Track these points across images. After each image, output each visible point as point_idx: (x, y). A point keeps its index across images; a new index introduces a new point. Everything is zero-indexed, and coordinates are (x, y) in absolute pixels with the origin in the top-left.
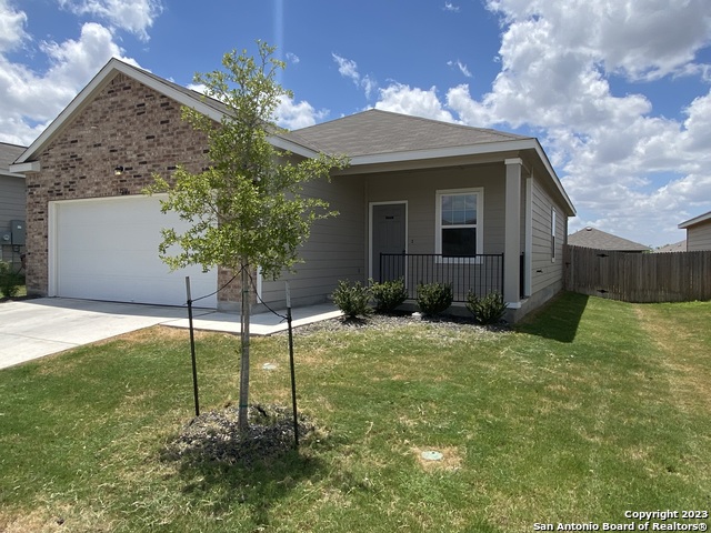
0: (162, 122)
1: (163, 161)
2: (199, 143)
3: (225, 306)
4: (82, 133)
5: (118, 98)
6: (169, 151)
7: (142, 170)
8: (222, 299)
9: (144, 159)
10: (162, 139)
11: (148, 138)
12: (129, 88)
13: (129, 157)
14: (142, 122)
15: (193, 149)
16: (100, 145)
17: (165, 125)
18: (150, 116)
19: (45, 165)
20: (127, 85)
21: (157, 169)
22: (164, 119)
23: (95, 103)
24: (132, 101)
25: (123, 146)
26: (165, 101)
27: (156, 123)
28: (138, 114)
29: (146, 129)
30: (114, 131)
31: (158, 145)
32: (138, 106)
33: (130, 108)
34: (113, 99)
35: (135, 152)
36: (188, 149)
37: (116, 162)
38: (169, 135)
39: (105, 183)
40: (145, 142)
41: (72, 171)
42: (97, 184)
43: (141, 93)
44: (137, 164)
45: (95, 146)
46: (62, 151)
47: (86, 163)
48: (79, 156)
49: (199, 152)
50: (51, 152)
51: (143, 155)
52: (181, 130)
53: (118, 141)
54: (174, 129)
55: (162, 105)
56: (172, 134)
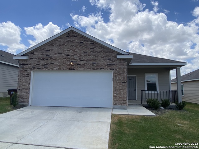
0: (91, 49)
1: (91, 61)
2: (106, 56)
3: (116, 107)
4: (52, 48)
5: (71, 39)
6: (94, 58)
7: (82, 63)
8: (115, 105)
9: (82, 59)
10: (90, 54)
11: (84, 53)
12: (77, 37)
13: (76, 58)
14: (82, 48)
15: (104, 58)
16: (61, 53)
17: (92, 50)
18: (85, 46)
19: (31, 57)
20: (75, 35)
21: (88, 63)
22: (91, 48)
23: (60, 39)
24: (78, 41)
25: (73, 54)
26: (92, 42)
27: (88, 49)
28: (80, 45)
29: (84, 50)
30: (69, 49)
31: (89, 55)
32: (80, 43)
33: (76, 43)
34: (69, 39)
35: (78, 57)
36: (101, 58)
37: (69, 59)
38: (93, 53)
39: (64, 66)
40: (83, 54)
41: (46, 61)
42: (59, 66)
43: (81, 39)
44: (79, 61)
45: (59, 53)
46: (42, 53)
47: (54, 58)
48: (51, 56)
49: (106, 59)
50: (35, 53)
51: (82, 58)
52: (98, 52)
53: (70, 53)
54: (96, 51)
55: (91, 44)
56: (95, 53)
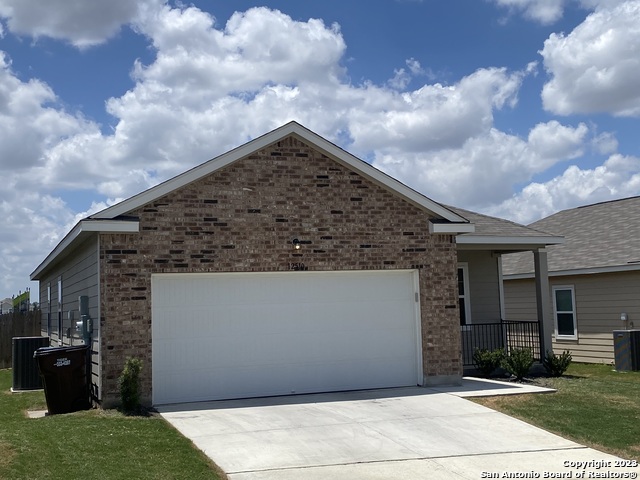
0: (352, 199)
1: (354, 238)
2: (398, 225)
3: (433, 380)
4: (225, 192)
5: (289, 163)
6: (363, 229)
7: (326, 245)
8: (430, 375)
9: (327, 234)
10: (351, 216)
11: (333, 212)
12: (306, 156)
13: (307, 230)
14: (326, 195)
15: (392, 229)
16: (259, 211)
17: (357, 203)
18: (336, 190)
19: (148, 224)
20: (302, 152)
21: (346, 246)
22: (355, 196)
23: (250, 161)
24: (313, 171)
25: (296, 217)
26: (356, 178)
27: (344, 199)
28: (318, 186)
29: (331, 203)
30: (282, 199)
31: (348, 221)
32: (318, 177)
33: (306, 177)
34: (280, 163)
35: (315, 225)
36: (385, 229)
37: (286, 234)
38: (361, 213)
39: (269, 256)
40: (329, 217)
41: (206, 238)
42: (254, 256)
43: (322, 164)
44: (318, 238)
45: (250, 211)
46: (187, 211)
47: (235, 229)
48: (221, 220)
49: (398, 234)
50: (161, 209)
51: (327, 229)
52: (376, 209)
53: (288, 209)
54: (368, 208)
55: (352, 182)
56: (366, 213)
